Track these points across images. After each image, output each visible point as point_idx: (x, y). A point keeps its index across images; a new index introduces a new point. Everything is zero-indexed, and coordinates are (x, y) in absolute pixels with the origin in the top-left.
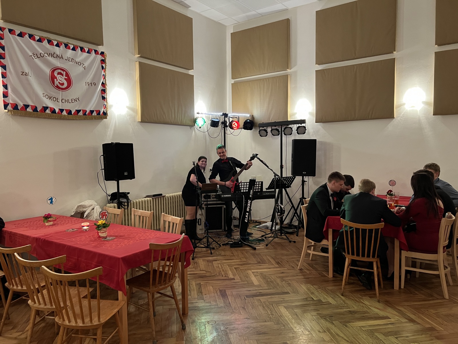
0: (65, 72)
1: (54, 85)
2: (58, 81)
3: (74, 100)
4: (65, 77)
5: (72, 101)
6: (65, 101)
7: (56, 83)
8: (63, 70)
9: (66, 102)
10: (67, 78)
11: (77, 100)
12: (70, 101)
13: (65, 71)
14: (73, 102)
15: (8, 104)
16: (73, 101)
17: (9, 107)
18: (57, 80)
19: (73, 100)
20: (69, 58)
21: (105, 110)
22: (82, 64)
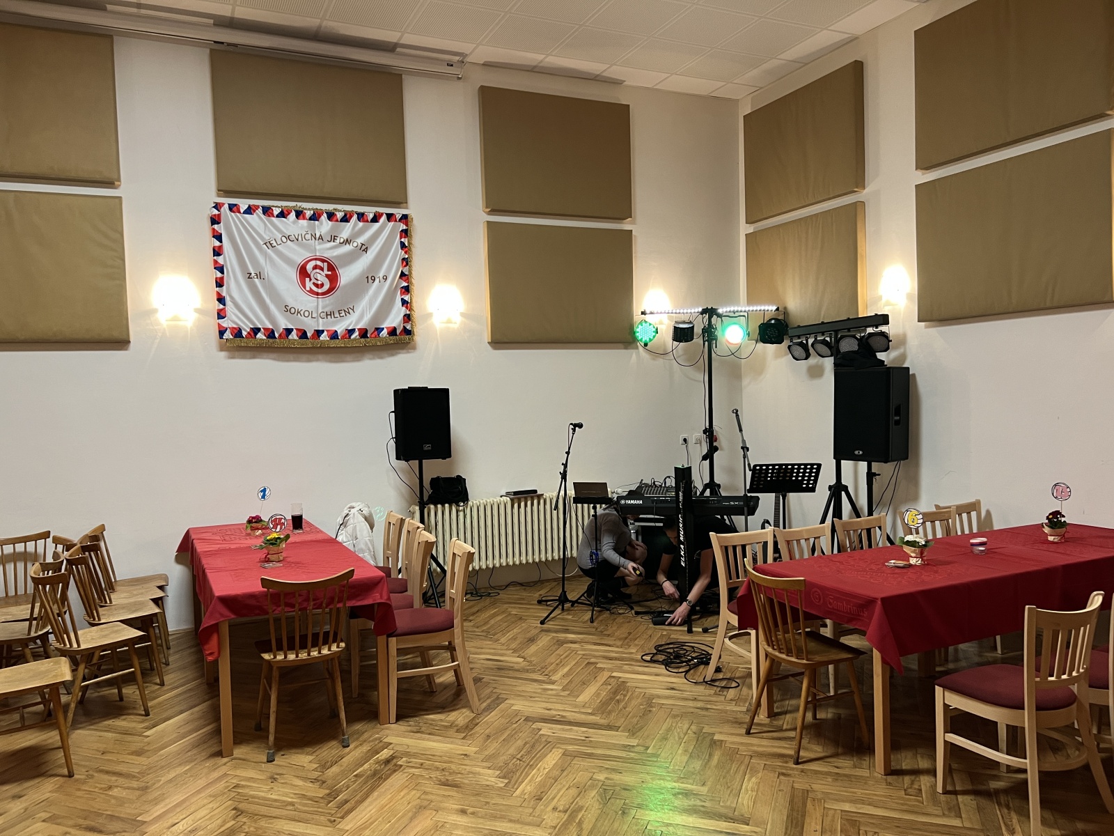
0: (326, 264)
1: (305, 289)
2: (312, 282)
3: (345, 311)
4: (326, 272)
5: (339, 313)
6: (327, 315)
7: (309, 285)
8: (323, 261)
9: (329, 317)
10: (330, 273)
11: (351, 311)
12: (337, 315)
13: (326, 261)
14: (341, 315)
15: (227, 329)
16: (343, 314)
17: (228, 335)
18: (310, 280)
19: (343, 312)
20: (335, 236)
21: (408, 326)
22: (360, 245)
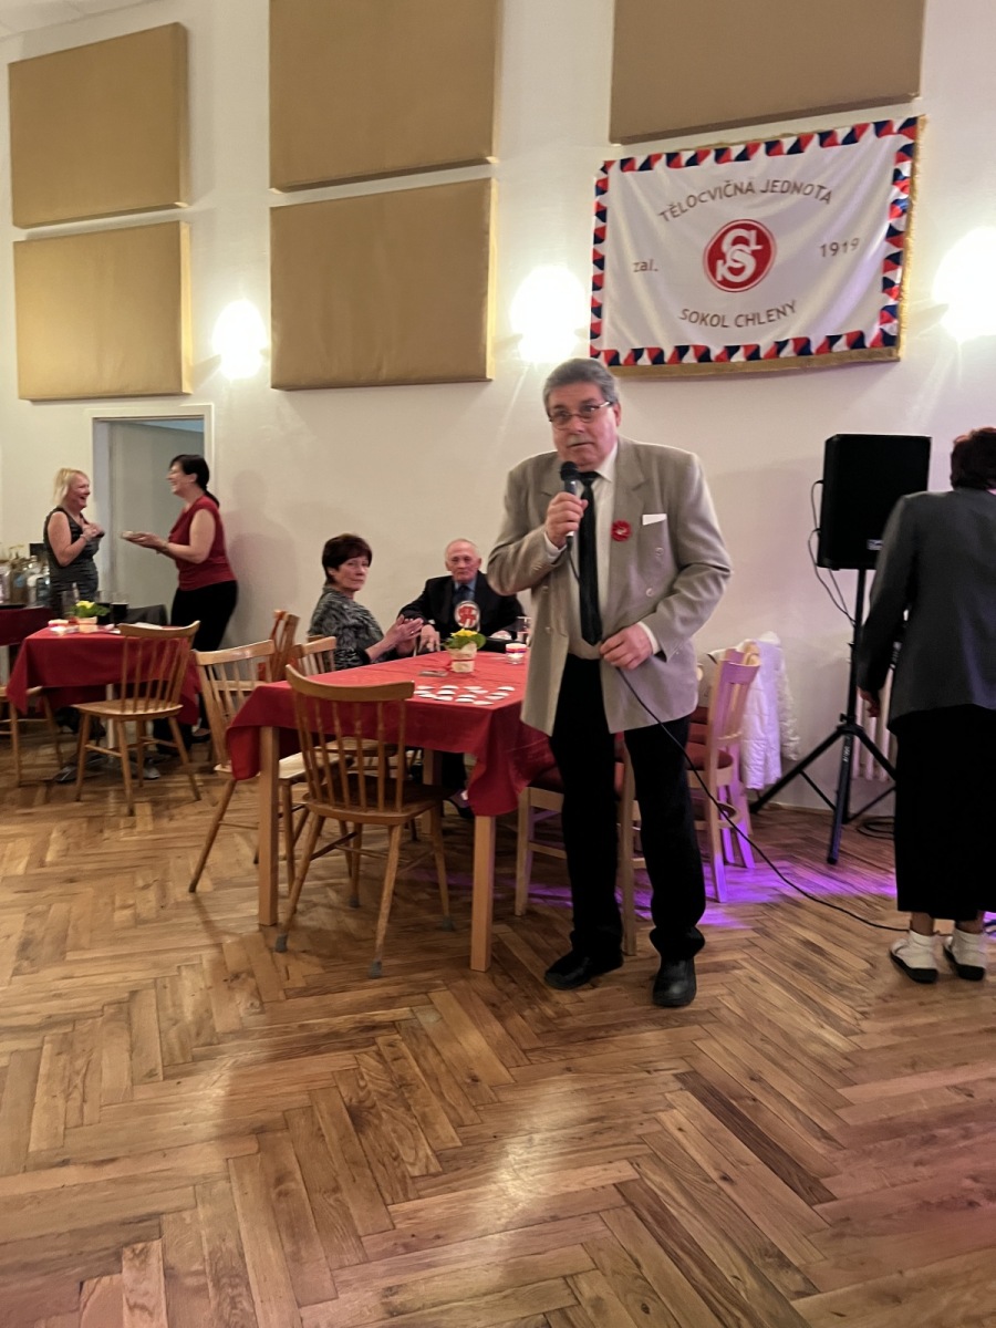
0: (753, 233)
1: (715, 278)
2: (727, 265)
3: (777, 310)
4: (753, 247)
5: (769, 316)
6: (747, 320)
7: (722, 270)
9: (750, 322)
10: (759, 247)
11: (788, 310)
12: (764, 319)
13: (754, 228)
14: (771, 318)
15: (601, 353)
16: (775, 316)
19: (774, 313)
20: (774, 182)
21: (891, 328)
22: (816, 189)
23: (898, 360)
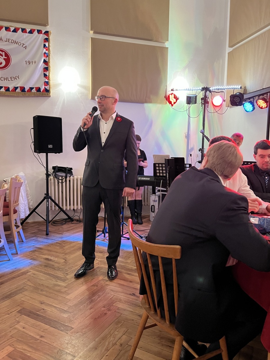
0: (4, 53)
3: (14, 78)
4: (4, 57)
8: (2, 51)
9: (5, 80)
11: (17, 78)
12: (10, 79)
13: (4, 51)
20: (9, 39)
21: (47, 87)
22: (22, 44)
23: (50, 96)
